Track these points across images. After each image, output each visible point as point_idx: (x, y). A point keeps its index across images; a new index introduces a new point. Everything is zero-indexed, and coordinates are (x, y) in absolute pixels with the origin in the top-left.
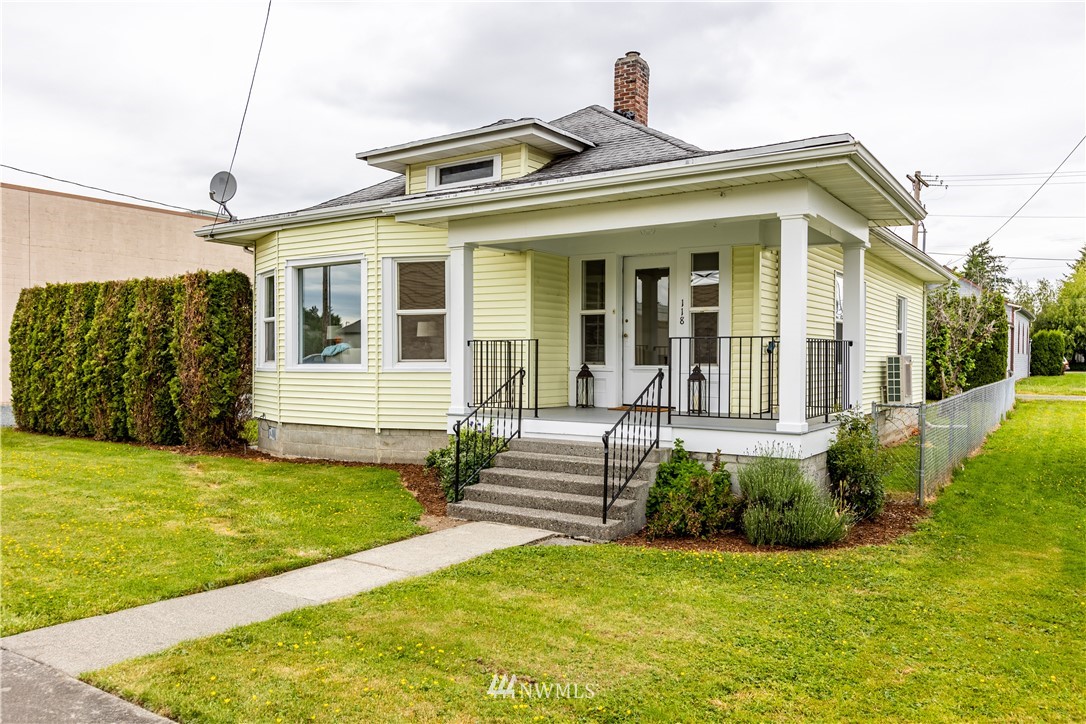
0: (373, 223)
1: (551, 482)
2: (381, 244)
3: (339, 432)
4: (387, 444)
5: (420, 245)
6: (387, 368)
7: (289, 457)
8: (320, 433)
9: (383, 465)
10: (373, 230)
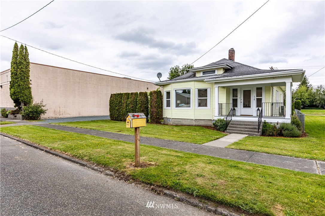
0: (193, 82)
1: (243, 127)
2: (195, 86)
3: (185, 120)
4: (196, 122)
5: (202, 86)
6: (196, 108)
7: (174, 124)
8: (181, 120)
9: (195, 126)
10: (193, 83)
